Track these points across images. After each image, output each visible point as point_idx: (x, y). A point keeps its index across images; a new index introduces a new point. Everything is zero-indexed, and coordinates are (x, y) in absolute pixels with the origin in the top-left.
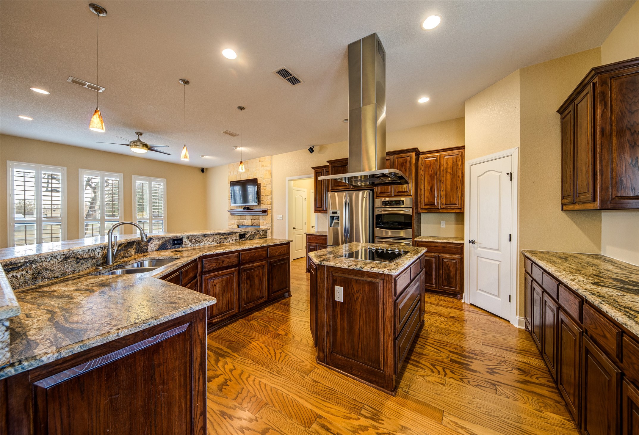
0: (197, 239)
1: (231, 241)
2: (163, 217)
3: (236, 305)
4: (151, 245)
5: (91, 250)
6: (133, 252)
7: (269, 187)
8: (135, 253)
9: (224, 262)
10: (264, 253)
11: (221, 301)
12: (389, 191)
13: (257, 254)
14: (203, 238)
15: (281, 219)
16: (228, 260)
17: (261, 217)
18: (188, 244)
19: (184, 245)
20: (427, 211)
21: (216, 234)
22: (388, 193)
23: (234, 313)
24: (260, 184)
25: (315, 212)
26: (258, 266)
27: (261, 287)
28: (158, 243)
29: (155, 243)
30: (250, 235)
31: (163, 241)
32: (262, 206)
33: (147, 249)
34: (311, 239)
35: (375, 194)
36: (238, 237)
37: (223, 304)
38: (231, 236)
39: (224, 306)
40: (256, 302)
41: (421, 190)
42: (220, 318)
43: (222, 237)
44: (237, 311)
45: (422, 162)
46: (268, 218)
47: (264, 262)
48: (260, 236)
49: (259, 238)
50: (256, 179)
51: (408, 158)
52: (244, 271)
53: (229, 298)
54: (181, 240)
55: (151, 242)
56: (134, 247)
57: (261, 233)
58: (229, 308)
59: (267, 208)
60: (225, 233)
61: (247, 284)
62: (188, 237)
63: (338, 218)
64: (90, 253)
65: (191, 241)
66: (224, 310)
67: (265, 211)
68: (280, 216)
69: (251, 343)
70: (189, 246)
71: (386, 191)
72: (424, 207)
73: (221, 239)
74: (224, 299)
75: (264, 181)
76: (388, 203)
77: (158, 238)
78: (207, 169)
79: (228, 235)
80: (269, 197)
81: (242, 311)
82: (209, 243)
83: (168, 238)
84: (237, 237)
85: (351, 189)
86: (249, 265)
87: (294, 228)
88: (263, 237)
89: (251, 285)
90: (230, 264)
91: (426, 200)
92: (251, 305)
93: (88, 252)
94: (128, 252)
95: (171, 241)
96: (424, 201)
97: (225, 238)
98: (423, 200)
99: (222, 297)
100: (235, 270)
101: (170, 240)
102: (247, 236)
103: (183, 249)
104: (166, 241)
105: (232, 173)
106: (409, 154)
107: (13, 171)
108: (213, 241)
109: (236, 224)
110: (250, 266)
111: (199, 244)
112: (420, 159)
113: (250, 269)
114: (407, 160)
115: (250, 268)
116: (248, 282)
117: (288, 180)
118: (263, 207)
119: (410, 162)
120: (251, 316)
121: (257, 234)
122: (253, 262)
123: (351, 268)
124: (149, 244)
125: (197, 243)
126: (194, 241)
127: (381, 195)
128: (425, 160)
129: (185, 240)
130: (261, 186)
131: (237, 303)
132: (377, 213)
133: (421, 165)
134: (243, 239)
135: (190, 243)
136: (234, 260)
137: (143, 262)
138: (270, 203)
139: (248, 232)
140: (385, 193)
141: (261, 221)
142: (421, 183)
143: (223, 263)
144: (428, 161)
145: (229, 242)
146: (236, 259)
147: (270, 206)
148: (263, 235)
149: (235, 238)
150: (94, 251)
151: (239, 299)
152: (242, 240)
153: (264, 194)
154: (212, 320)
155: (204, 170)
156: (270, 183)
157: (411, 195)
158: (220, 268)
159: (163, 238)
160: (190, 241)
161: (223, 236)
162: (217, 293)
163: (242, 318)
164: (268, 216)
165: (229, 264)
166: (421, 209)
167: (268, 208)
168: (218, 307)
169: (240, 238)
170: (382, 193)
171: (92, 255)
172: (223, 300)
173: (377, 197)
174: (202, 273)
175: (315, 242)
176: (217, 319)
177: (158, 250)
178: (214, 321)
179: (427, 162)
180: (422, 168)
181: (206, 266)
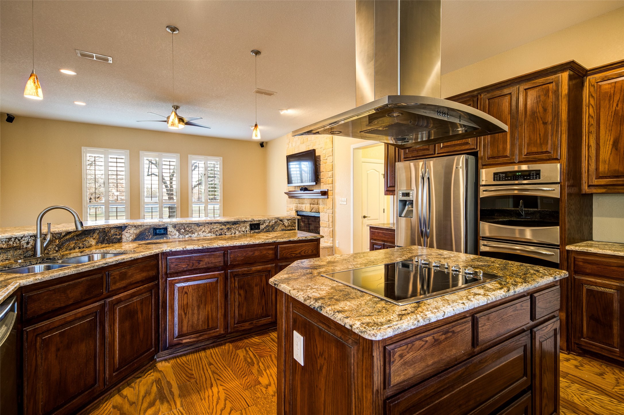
0: (187, 229)
1: (237, 232)
2: (219, 201)
3: (221, 323)
4: (126, 234)
5: (13, 239)
6: (93, 242)
7: (330, 160)
8: (97, 243)
9: (202, 263)
10: (271, 252)
11: (196, 316)
12: (508, 153)
13: (257, 253)
14: (196, 227)
15: (345, 203)
16: (206, 260)
17: (320, 201)
18: (175, 235)
19: (169, 236)
20: (604, 190)
21: (215, 223)
22: (506, 156)
23: (217, 334)
24: (319, 156)
25: (386, 194)
26: (259, 271)
27: (263, 301)
28: (135, 232)
29: (131, 232)
30: (267, 226)
31: (141, 230)
32: (322, 186)
33: (121, 238)
34: (376, 234)
35: (480, 162)
36: (248, 227)
37: (198, 319)
38: (238, 225)
39: (201, 323)
40: (254, 322)
41: (589, 146)
42: (194, 338)
43: (223, 227)
44: (222, 332)
45: (592, 89)
46: (329, 201)
47: (270, 266)
48: (283, 228)
49: (283, 230)
50: (314, 151)
51: (551, 86)
52: (234, 277)
53: (208, 312)
54: (166, 229)
55: (126, 231)
56: (96, 235)
57: (286, 223)
58: (208, 326)
59: (327, 188)
60: (227, 222)
61: (239, 294)
62: (175, 226)
63: (411, 202)
64: (11, 243)
65: (179, 231)
66: (200, 328)
67: (324, 193)
68: (343, 199)
69: (212, 386)
70: (176, 237)
71: (501, 154)
72: (596, 182)
73: (222, 229)
74: (201, 313)
75: (324, 152)
76: (506, 177)
77: (135, 226)
78: (267, 143)
79: (233, 224)
80: (330, 174)
81: (231, 333)
82: (205, 234)
83: (148, 227)
84: (246, 228)
85: (436, 155)
86: (243, 269)
87: (365, 217)
88: (289, 228)
89: (246, 298)
90: (211, 265)
91: (602, 168)
92: (247, 326)
93: (8, 242)
94: (83, 241)
95: (152, 230)
96: (597, 169)
97: (228, 229)
98: (593, 166)
99: (198, 310)
100: (220, 274)
101: (150, 229)
102: (262, 227)
103: (168, 240)
104: (146, 229)
105: (290, 145)
106: (553, 77)
107: (86, 156)
108: (210, 232)
109: (294, 209)
110: (244, 271)
111: (190, 235)
112: (587, 84)
113: (244, 275)
114: (548, 91)
115: (245, 272)
116: (242, 292)
117: (354, 149)
118: (324, 187)
119: (556, 92)
120: (246, 341)
121: (279, 225)
122: (252, 264)
123: (307, 303)
124: (124, 232)
125: (187, 234)
126: (183, 231)
127: (492, 161)
128: (600, 83)
129: (170, 229)
130: (321, 158)
131: (222, 320)
132: (483, 194)
133: (591, 95)
134: (257, 231)
135: (177, 233)
136: (218, 261)
137: (93, 256)
138: (330, 182)
139: (264, 222)
140: (499, 157)
141: (321, 206)
142: (590, 132)
143: (199, 263)
144: (607, 87)
145: (235, 233)
146: (221, 259)
147: (331, 185)
148: (289, 226)
149: (243, 229)
150: (19, 240)
151: (225, 316)
152: (255, 232)
153: (324, 170)
154: (181, 340)
155: (264, 144)
156: (331, 154)
157: (557, 159)
158: (195, 269)
159: (141, 226)
160: (177, 230)
161: (225, 225)
162: (190, 303)
163: (231, 342)
164: (329, 199)
165: (208, 265)
166: (589, 186)
167: (329, 189)
168: (190, 323)
169: (251, 229)
170: (493, 158)
171: (15, 245)
172: (199, 314)
173: (483, 165)
174: (167, 275)
175: (382, 239)
176: (190, 338)
177: (135, 240)
178: (184, 341)
179: (603, 88)
180: (592, 102)
181: (172, 266)
